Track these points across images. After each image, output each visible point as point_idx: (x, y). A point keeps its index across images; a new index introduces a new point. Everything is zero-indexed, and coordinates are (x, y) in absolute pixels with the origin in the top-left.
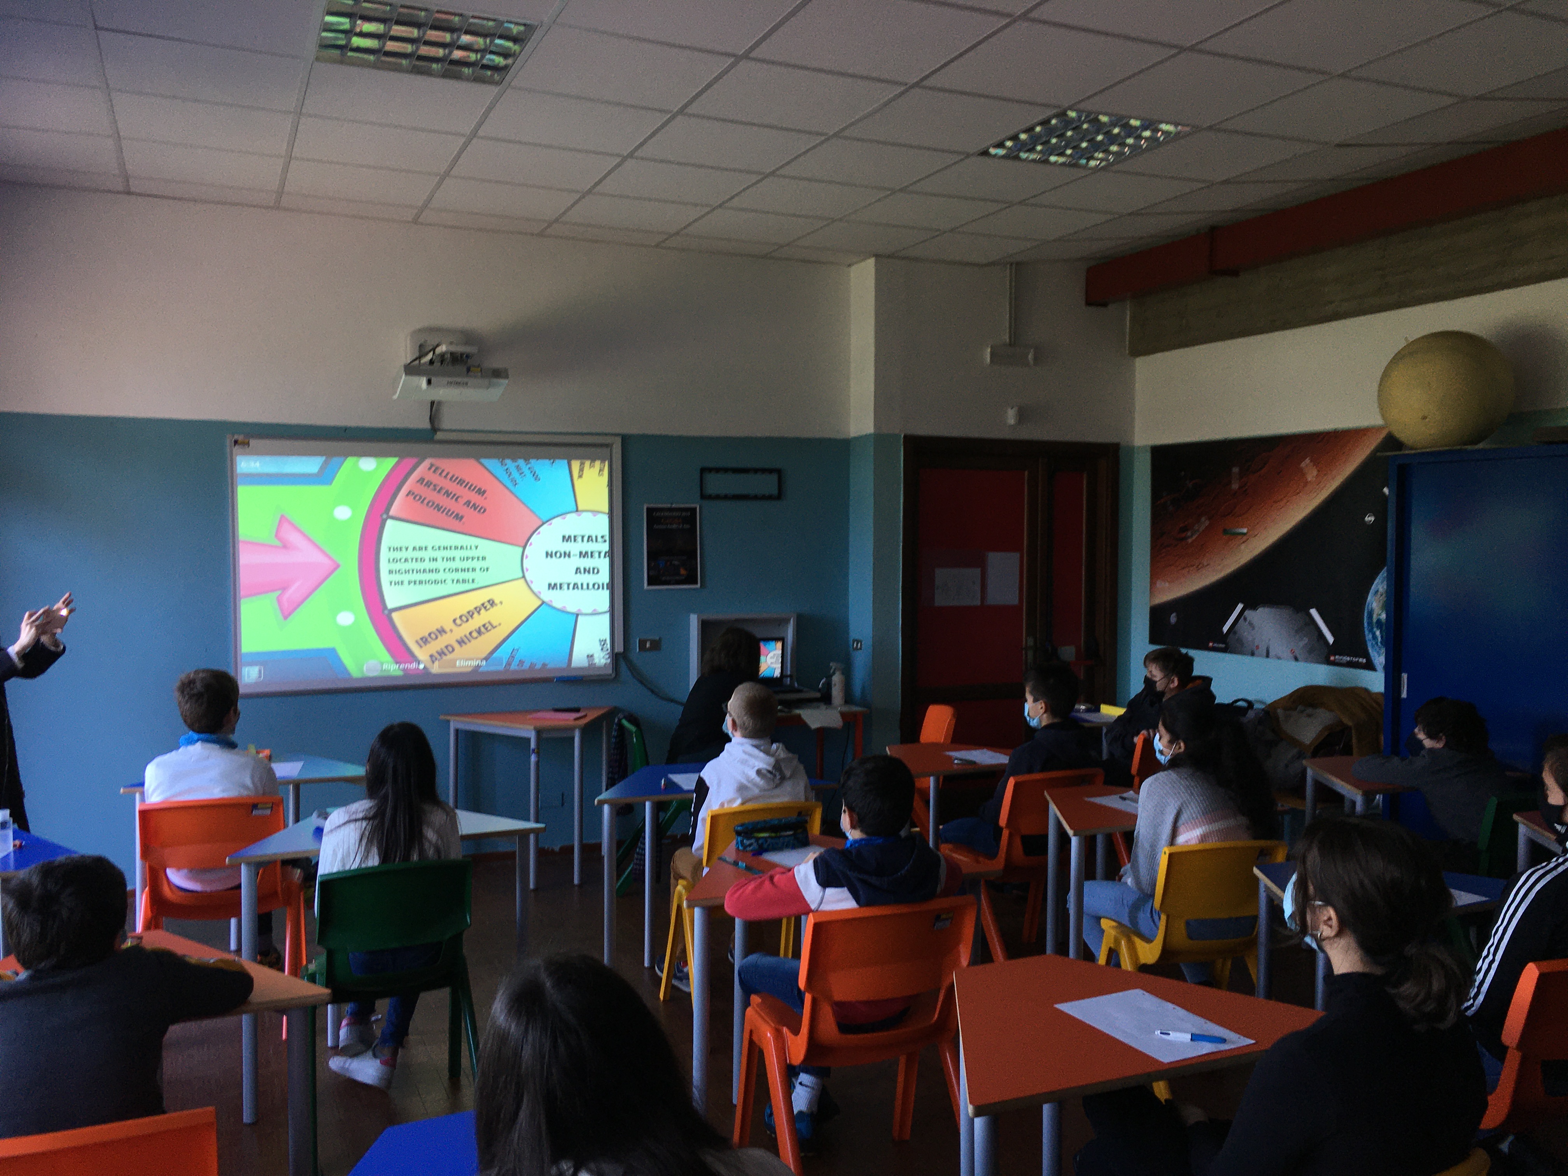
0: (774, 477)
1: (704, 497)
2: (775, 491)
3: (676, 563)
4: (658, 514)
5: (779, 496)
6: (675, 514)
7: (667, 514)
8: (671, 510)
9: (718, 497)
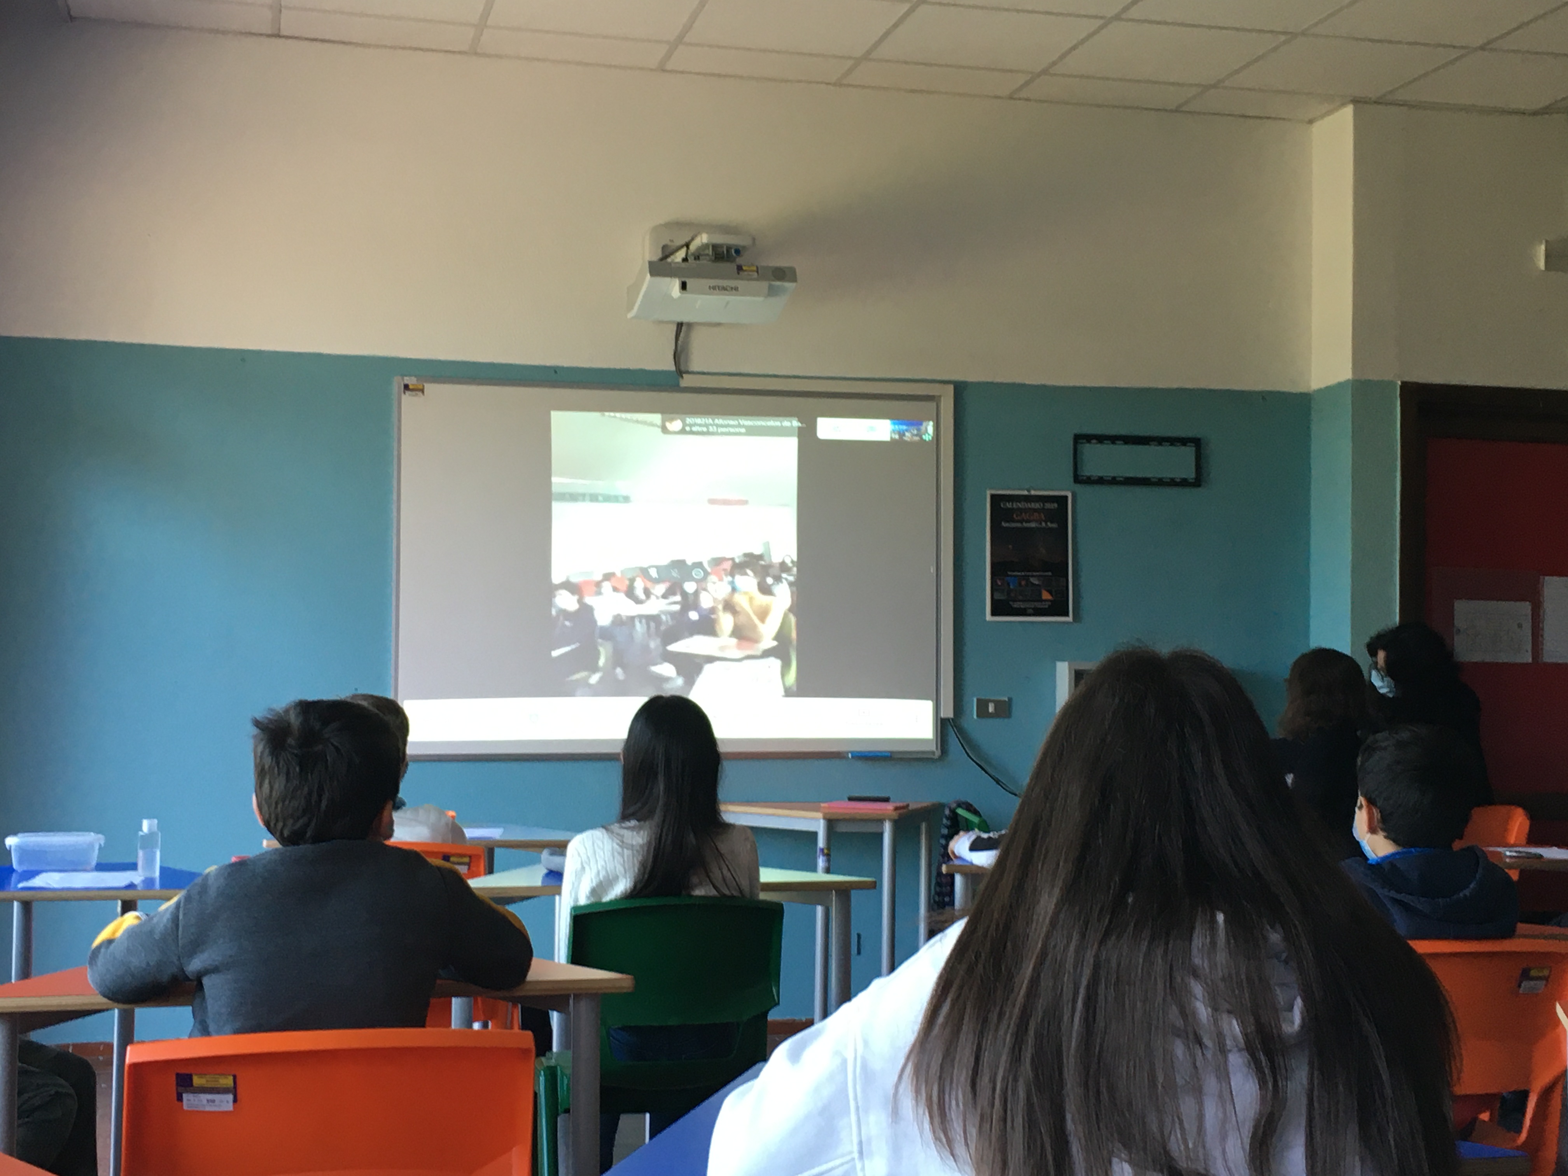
0: (1189, 452)
1: (1078, 479)
2: (1190, 474)
3: (1035, 581)
4: (1009, 505)
5: (1197, 482)
6: (1033, 505)
7: (1020, 505)
8: (1028, 499)
9: (1101, 481)
